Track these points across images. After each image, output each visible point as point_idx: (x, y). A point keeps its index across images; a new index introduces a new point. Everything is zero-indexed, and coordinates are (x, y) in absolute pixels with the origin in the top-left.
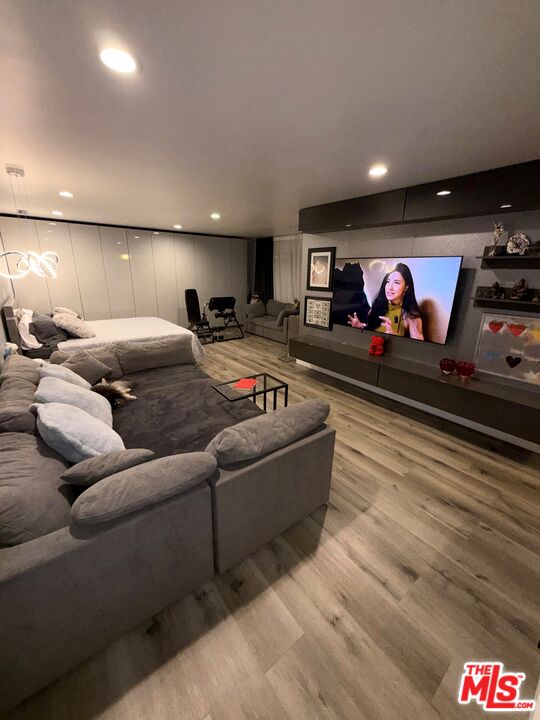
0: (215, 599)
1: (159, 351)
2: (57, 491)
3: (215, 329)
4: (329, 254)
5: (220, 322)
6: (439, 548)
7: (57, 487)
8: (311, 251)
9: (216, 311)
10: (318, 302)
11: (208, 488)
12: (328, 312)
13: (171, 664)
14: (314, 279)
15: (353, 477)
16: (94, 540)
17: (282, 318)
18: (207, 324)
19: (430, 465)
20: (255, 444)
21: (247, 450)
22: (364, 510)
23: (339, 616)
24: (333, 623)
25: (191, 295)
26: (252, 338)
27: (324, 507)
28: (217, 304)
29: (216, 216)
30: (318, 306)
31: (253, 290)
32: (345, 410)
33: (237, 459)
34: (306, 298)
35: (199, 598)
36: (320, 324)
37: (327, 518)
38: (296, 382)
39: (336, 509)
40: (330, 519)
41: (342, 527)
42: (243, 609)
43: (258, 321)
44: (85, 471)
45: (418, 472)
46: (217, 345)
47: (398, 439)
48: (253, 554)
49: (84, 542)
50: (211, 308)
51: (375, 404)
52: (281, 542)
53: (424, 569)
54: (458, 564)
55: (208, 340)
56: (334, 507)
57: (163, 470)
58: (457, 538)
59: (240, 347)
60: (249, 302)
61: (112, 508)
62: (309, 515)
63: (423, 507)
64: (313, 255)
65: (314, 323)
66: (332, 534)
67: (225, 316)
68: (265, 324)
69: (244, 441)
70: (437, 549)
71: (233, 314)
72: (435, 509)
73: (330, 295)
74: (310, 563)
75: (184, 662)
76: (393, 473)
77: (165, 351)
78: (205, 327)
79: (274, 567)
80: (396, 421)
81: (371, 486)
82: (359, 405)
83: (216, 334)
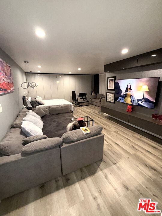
0: (61, 183)
1: (60, 109)
2: (21, 144)
3: (80, 103)
4: (114, 79)
5: (82, 100)
6: (140, 182)
7: (21, 143)
8: (108, 78)
9: (81, 97)
10: (111, 94)
11: (59, 148)
12: (113, 97)
13: (44, 198)
14: (109, 87)
15: (114, 152)
16: (26, 157)
17: (101, 99)
18: (78, 101)
19: (144, 152)
20: (75, 137)
21: (72, 138)
22: (115, 164)
23: (97, 196)
24: (94, 198)
25: (73, 93)
26: (92, 105)
27: (101, 160)
28: (81, 95)
29: (79, 69)
30: (110, 95)
31: (93, 91)
32: (116, 130)
33: (69, 141)
34: (107, 93)
35: (56, 181)
36: (111, 101)
37: (101, 165)
38: (102, 120)
39: (105, 162)
40: (102, 165)
41: (105, 168)
42: (68, 187)
43: (93, 100)
44: (28, 139)
45: (139, 154)
46: (80, 108)
47: (134, 141)
48: (75, 171)
49: (23, 157)
50: (79, 96)
51: (128, 129)
52: (84, 169)
53: (132, 188)
54: (147, 189)
55: (78, 106)
56: (104, 161)
57: (47, 141)
58: (148, 179)
59: (87, 108)
60: (91, 94)
61: (31, 150)
62: (96, 162)
63: (138, 167)
64: (109, 79)
65: (109, 101)
66: (101, 170)
67: (83, 99)
68: (96, 101)
69: (72, 135)
70: (139, 182)
71: (86, 98)
72: (142, 168)
73: (114, 92)
74: (92, 177)
75: (48, 198)
76: (129, 153)
77: (62, 109)
78: (77, 102)
79: (80, 177)
80: (135, 135)
81: (119, 156)
82: (123, 129)
83: (81, 104)
